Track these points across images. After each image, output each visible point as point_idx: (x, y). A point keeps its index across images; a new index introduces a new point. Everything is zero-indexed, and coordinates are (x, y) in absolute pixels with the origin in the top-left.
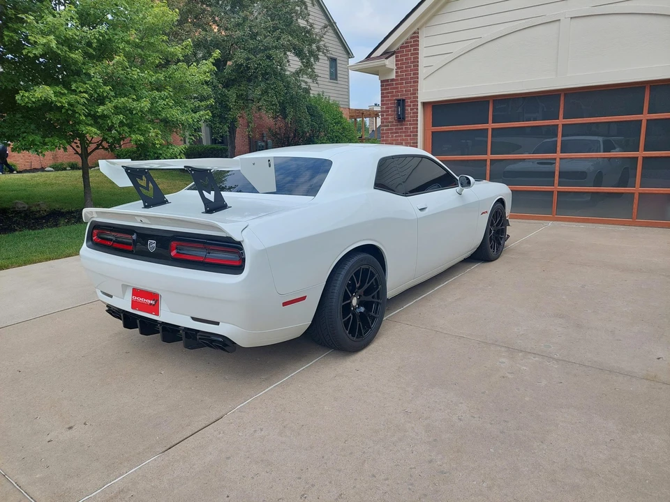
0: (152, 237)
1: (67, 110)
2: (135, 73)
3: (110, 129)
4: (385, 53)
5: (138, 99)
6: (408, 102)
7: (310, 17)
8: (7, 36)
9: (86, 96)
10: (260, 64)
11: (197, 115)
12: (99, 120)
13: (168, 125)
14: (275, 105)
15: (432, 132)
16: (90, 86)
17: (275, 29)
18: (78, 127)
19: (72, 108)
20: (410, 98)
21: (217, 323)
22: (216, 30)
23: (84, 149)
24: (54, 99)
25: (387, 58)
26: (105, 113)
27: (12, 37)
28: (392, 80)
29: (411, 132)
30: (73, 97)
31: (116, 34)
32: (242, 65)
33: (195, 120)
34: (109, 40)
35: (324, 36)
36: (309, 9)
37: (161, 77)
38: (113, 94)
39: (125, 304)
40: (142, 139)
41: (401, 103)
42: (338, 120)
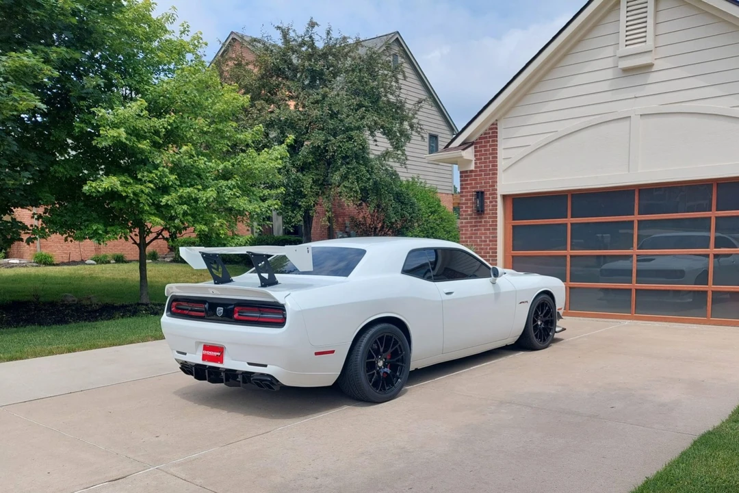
0: (220, 305)
1: (131, 200)
2: (202, 162)
3: (172, 218)
4: (463, 143)
5: (205, 188)
6: (487, 194)
7: (402, 91)
8: (78, 127)
9: (152, 186)
10: (340, 147)
11: (266, 204)
12: (163, 209)
13: (234, 214)
14: (356, 192)
15: (513, 226)
16: (156, 175)
17: (360, 106)
18: (141, 217)
19: (136, 198)
20: (489, 190)
21: (266, 366)
22: (292, 108)
23: (142, 238)
24: (120, 188)
25: (464, 150)
26: (169, 203)
27: (82, 128)
28: (471, 171)
29: (490, 225)
30: (138, 187)
31: (184, 122)
32: (319, 147)
33: (263, 210)
34: (177, 128)
35: (419, 113)
36: (400, 81)
37: (228, 164)
38: (178, 183)
39: (196, 358)
40: (207, 229)
41: (480, 195)
42: (435, 209)
